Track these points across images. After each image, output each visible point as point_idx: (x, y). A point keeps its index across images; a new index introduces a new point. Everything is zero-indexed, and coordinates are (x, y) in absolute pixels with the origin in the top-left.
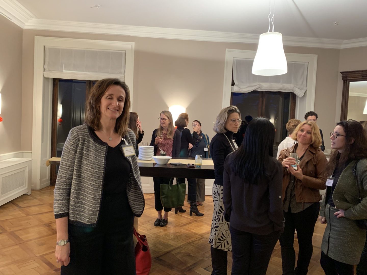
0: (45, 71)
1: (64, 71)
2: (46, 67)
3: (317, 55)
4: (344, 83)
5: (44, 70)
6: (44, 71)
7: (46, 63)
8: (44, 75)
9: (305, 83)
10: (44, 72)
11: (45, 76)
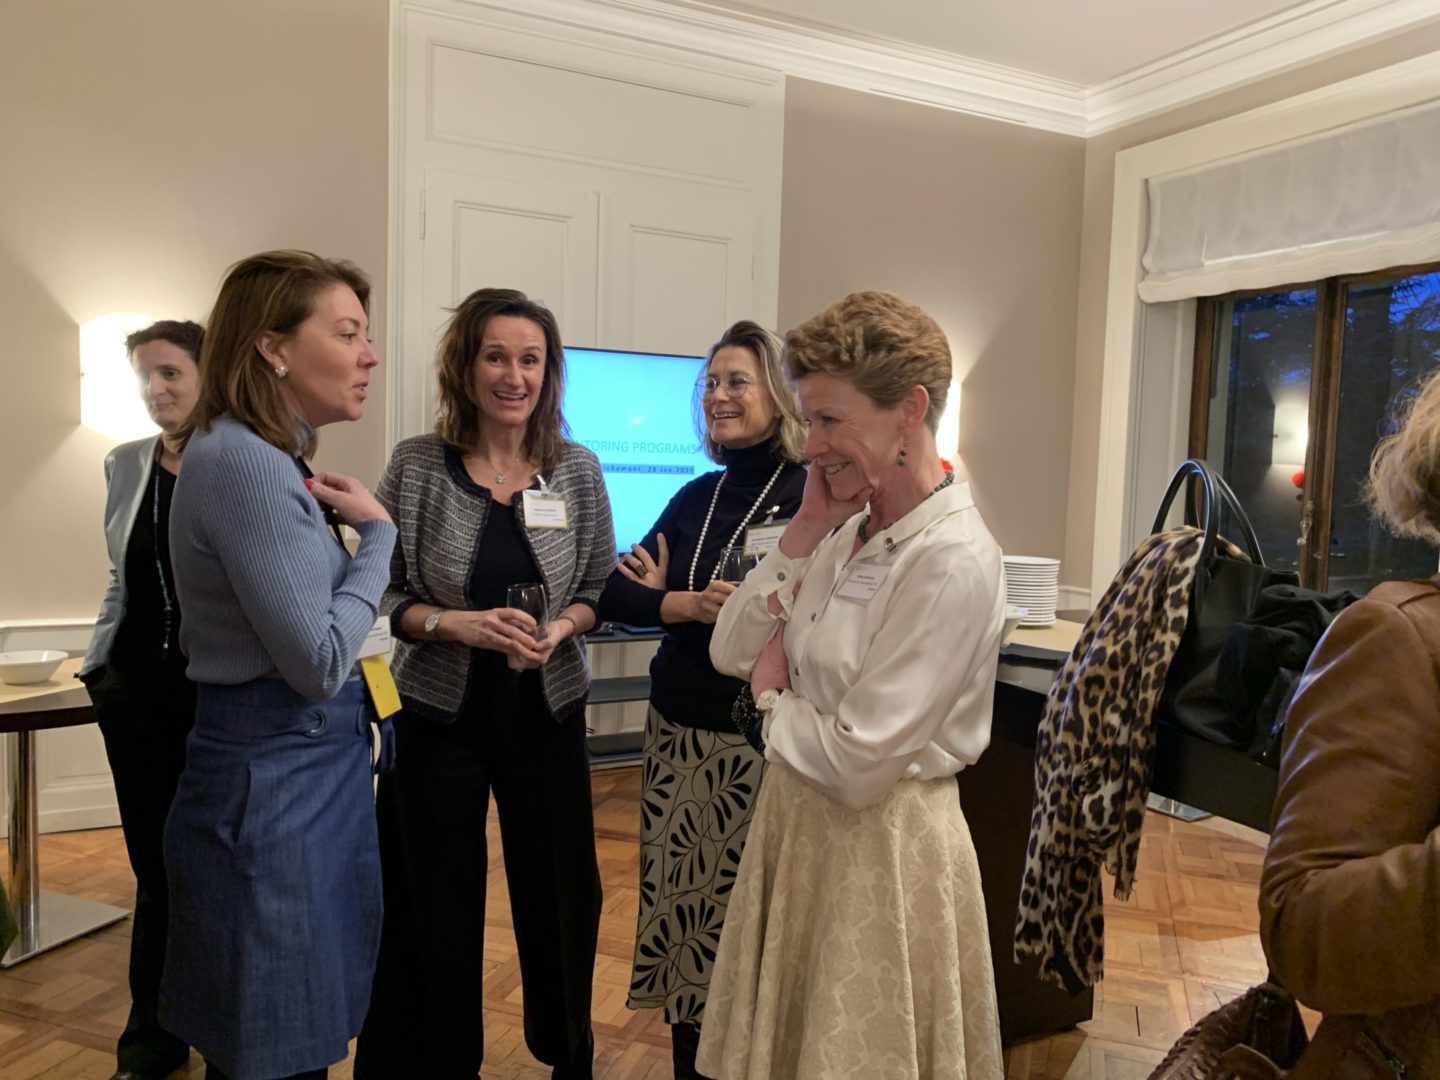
0: (1146, 277)
1: (1207, 263)
2: (1148, 261)
5: (1144, 272)
6: (1143, 279)
7: (1152, 246)
8: (1141, 293)
10: (1141, 285)
11: (1143, 298)
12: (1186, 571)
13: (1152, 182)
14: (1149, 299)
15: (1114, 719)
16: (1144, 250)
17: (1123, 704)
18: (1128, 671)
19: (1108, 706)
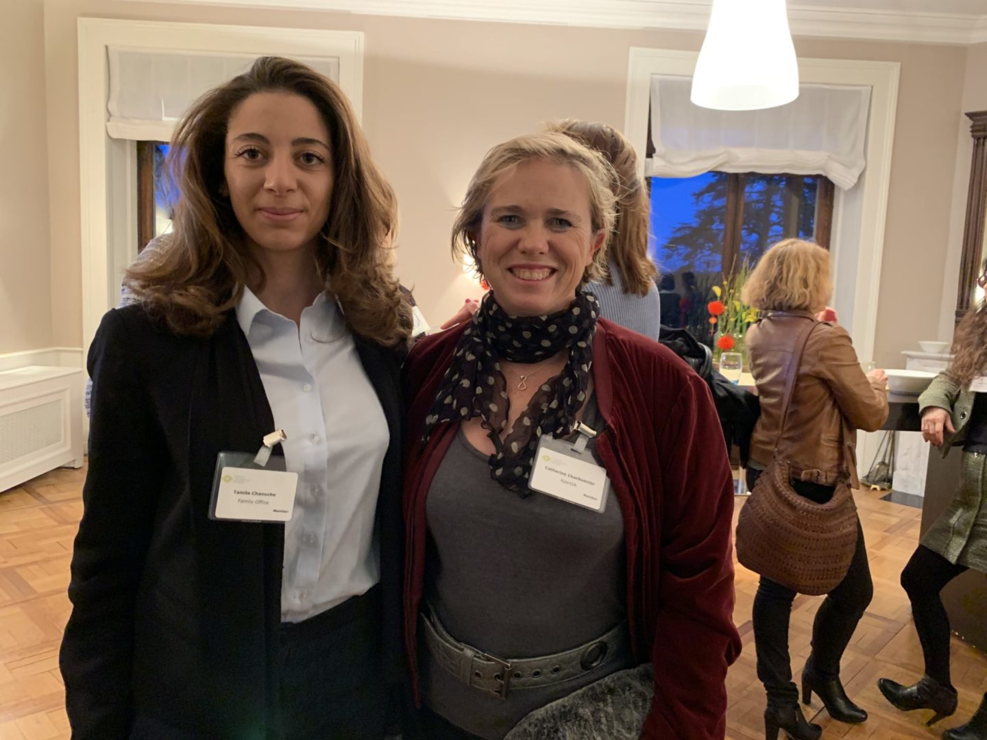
0: (112, 119)
1: (165, 119)
2: (113, 107)
3: (899, 64)
4: (976, 146)
5: (109, 115)
6: (108, 121)
7: (114, 96)
9: (860, 147)
10: (108, 124)
11: (111, 134)
13: (110, 49)
14: (115, 135)
16: (108, 99)
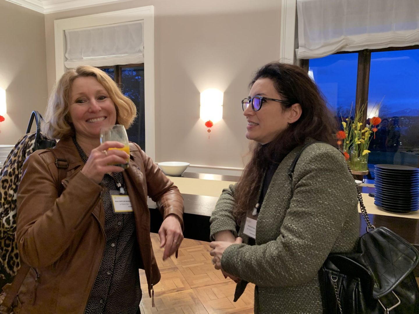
2: (67, 55)
5: (66, 59)
7: (68, 50)
8: (66, 65)
10: (65, 62)
12: (32, 144)
13: (66, 31)
14: (68, 67)
15: (11, 192)
16: (66, 52)
17: (14, 187)
18: (15, 177)
19: (10, 188)
